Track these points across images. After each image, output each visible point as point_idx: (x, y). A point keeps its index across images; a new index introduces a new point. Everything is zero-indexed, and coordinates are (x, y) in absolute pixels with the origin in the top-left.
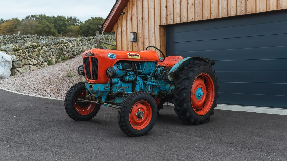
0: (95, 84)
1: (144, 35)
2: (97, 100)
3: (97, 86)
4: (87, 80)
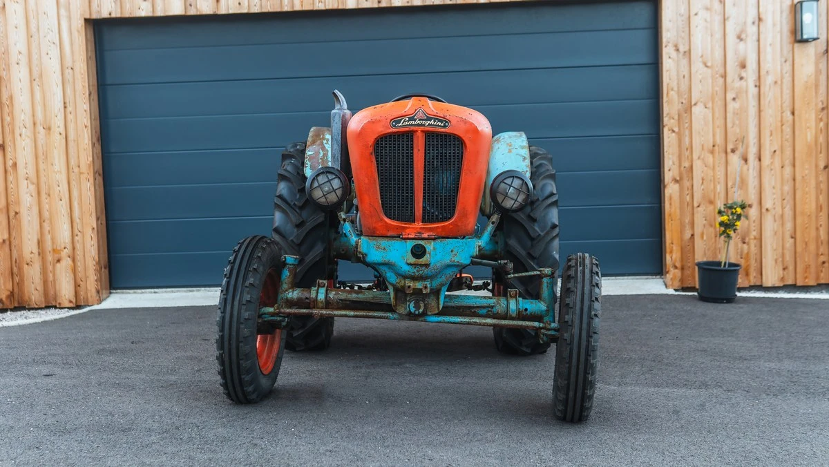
0: (439, 241)
2: (408, 303)
3: (449, 247)
4: (388, 227)
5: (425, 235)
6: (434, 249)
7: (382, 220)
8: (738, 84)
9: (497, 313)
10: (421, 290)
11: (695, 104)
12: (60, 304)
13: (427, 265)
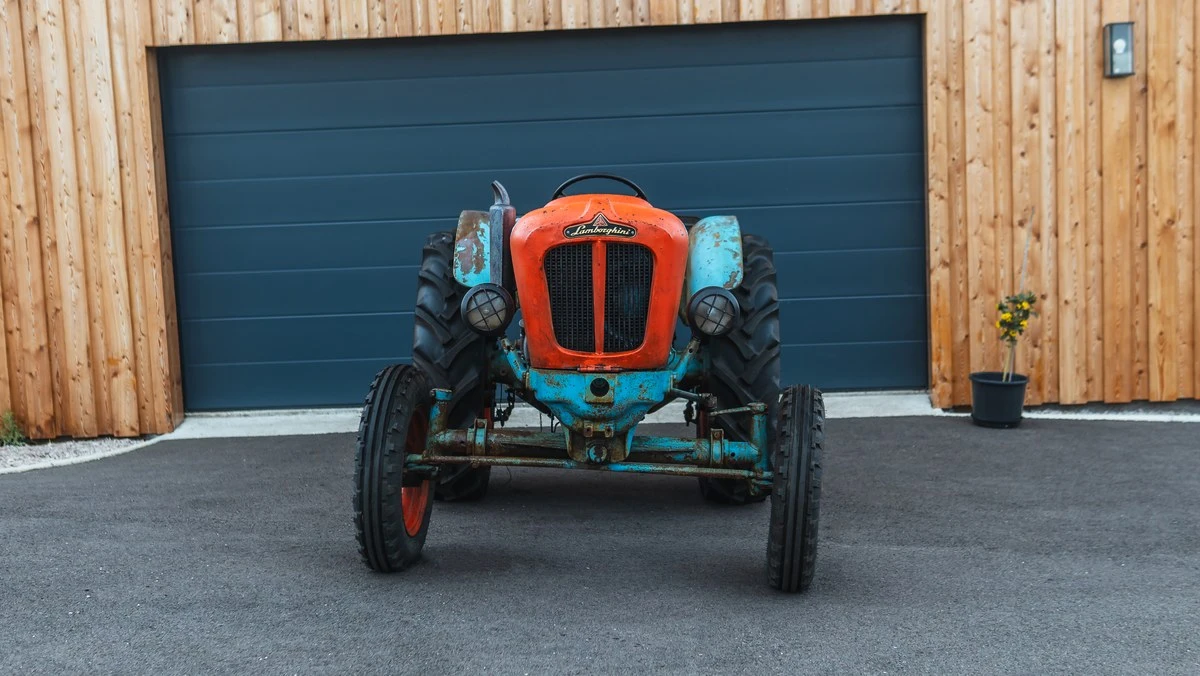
0: (624, 374)
1: (34, 89)
2: (587, 449)
3: (637, 383)
4: (563, 358)
5: (608, 368)
6: (619, 384)
7: (555, 349)
8: (1028, 133)
9: (698, 458)
10: (603, 433)
11: (971, 161)
12: (118, 432)
13: (610, 404)
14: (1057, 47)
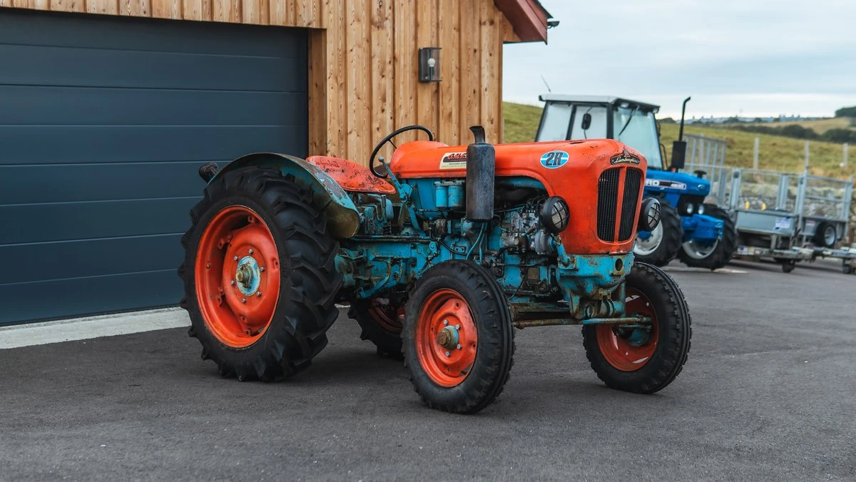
4: (601, 246)
7: (597, 240)
8: (380, 115)
10: (606, 296)
11: (350, 133)
14: (394, 58)
